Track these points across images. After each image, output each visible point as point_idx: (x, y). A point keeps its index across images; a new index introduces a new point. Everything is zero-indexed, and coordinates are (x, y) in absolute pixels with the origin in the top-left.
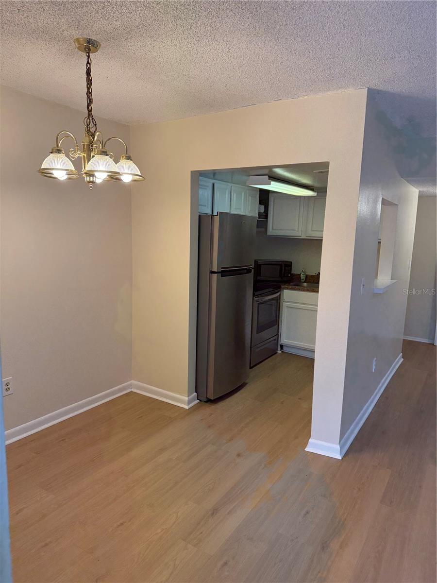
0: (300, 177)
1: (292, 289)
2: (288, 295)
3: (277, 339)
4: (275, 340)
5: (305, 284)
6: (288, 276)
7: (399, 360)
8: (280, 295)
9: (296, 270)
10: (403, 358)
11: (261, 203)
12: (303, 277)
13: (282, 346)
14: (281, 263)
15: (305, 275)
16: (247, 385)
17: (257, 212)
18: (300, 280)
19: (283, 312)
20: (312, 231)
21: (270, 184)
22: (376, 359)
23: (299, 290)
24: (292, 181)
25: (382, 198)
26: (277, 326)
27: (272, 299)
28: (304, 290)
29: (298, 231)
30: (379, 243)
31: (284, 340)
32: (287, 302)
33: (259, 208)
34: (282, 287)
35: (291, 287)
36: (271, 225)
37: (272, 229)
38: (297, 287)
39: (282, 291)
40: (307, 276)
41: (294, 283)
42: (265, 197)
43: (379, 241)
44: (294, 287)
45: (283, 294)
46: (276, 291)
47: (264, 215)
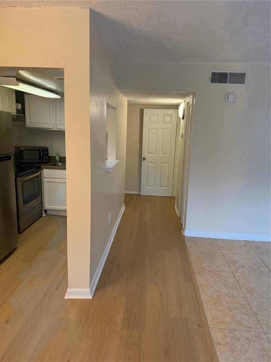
0: (44, 82)
1: (49, 168)
2: (47, 173)
3: (41, 207)
4: (40, 207)
5: (60, 164)
6: (46, 159)
7: (123, 208)
8: (41, 173)
9: (52, 153)
10: (125, 206)
11: (17, 101)
12: (58, 158)
13: (46, 211)
14: (39, 149)
15: (59, 157)
16: (18, 249)
17: (15, 109)
18: (56, 161)
19: (45, 186)
20: (61, 125)
21: (19, 85)
22: (110, 214)
23: (55, 169)
24: (39, 85)
25: (107, 103)
26: (40, 197)
27: (35, 177)
28: (58, 169)
29: (50, 124)
30: (107, 134)
31: (47, 206)
32: (47, 178)
33: (17, 106)
34: (42, 167)
35: (49, 167)
36: (28, 120)
37: (30, 123)
38: (53, 167)
39: (42, 171)
40: (60, 158)
41: (50, 164)
42: (20, 96)
43: (107, 133)
44: (51, 167)
45: (43, 172)
46: (37, 171)
47: (22, 112)
